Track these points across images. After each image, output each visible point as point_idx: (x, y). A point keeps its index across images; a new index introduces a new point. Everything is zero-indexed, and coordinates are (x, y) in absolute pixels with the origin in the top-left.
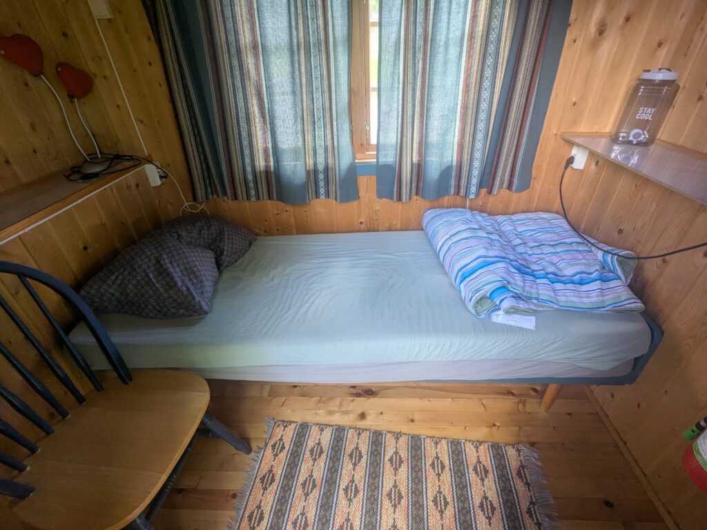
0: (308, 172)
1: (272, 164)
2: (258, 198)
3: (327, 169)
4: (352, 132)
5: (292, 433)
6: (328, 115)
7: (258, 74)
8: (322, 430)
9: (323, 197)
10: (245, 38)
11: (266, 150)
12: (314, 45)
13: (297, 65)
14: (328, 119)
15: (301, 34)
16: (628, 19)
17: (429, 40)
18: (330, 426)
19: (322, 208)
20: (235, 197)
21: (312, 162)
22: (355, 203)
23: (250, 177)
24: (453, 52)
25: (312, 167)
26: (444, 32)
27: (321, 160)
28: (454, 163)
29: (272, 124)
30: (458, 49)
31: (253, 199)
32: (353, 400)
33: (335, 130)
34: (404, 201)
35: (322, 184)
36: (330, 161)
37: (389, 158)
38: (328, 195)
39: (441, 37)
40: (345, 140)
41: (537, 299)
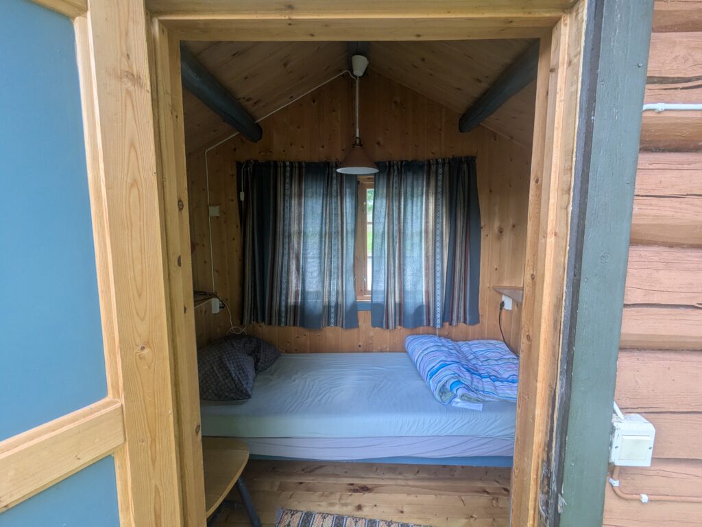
0: (324, 307)
1: (300, 301)
2: (286, 324)
3: (337, 305)
4: (355, 282)
5: (298, 519)
6: (340, 272)
7: (299, 247)
8: (324, 518)
9: (332, 325)
10: (294, 228)
11: (297, 293)
12: (335, 233)
13: (323, 243)
14: (340, 274)
15: (327, 228)
16: (514, 226)
17: (402, 233)
18: (331, 515)
19: (331, 333)
20: (270, 323)
21: (327, 300)
22: (356, 330)
23: (283, 309)
24: (416, 239)
25: (327, 304)
26: (410, 229)
27: (333, 299)
28: (424, 304)
29: (304, 275)
30: (419, 238)
31: (283, 325)
32: (351, 495)
33: (344, 280)
34: (391, 328)
35: (333, 315)
36: (340, 300)
37: (380, 299)
38: (336, 324)
39: (409, 232)
40: (350, 287)
41: (484, 391)
